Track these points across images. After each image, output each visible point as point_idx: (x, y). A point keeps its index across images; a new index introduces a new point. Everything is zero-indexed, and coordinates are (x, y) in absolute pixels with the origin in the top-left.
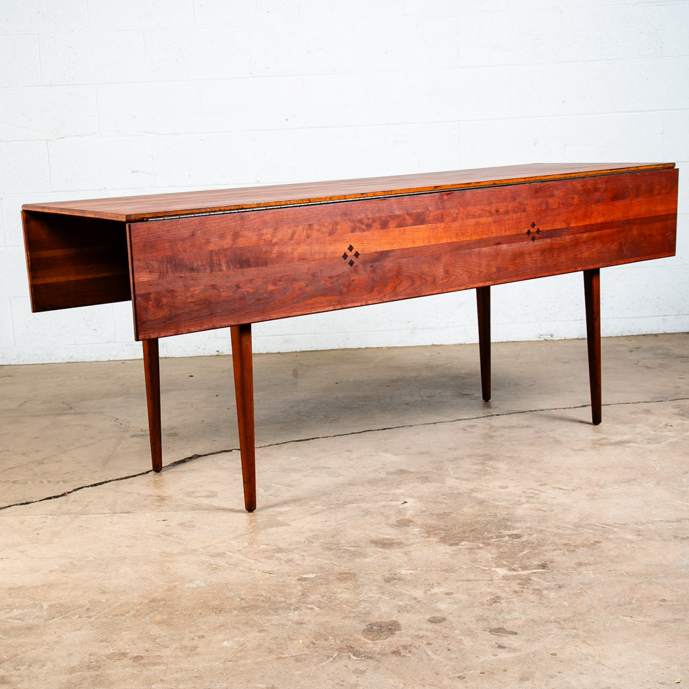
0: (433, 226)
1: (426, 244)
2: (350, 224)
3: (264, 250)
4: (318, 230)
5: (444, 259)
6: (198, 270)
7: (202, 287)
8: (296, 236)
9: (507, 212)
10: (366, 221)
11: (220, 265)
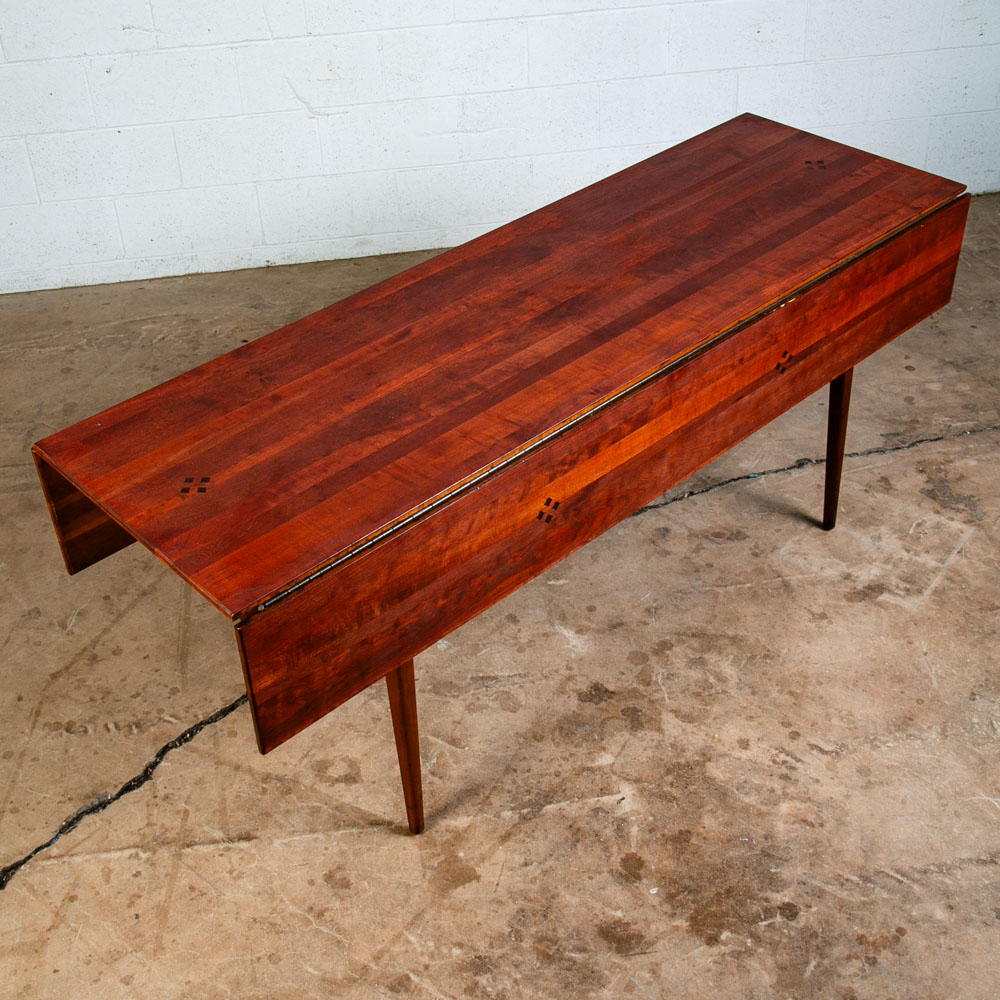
0: (658, 419)
1: (648, 445)
2: (547, 473)
3: (431, 564)
4: (505, 502)
5: (669, 454)
6: (341, 634)
7: (348, 651)
8: (475, 525)
9: (754, 355)
10: (569, 458)
11: (372, 612)
